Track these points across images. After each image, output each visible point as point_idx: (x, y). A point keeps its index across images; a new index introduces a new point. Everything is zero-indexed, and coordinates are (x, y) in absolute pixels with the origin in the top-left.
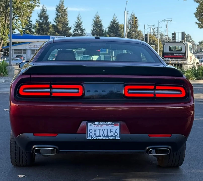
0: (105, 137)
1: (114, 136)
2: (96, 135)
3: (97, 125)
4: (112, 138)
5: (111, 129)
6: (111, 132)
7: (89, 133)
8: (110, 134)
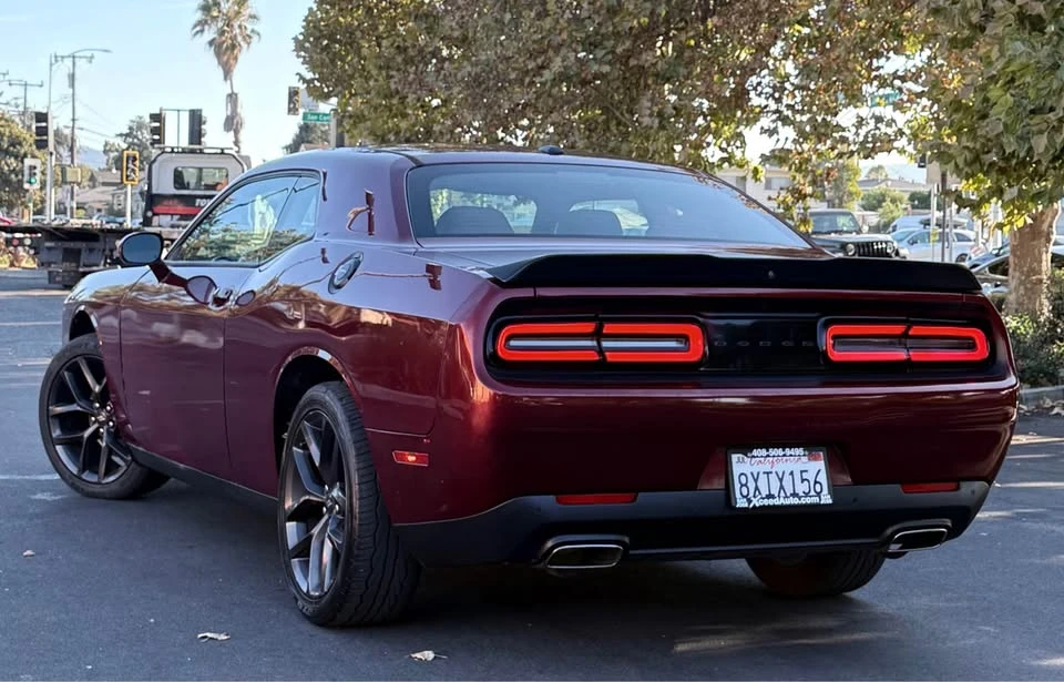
0: (786, 497)
1: (813, 493)
2: (760, 493)
3: (758, 459)
4: (808, 501)
5: (802, 472)
6: (803, 480)
7: (737, 486)
8: (801, 488)
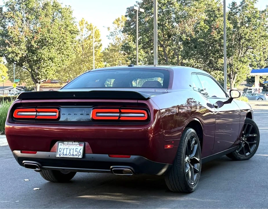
0: (70, 155)
2: (64, 154)
4: (76, 157)
5: (76, 149)
6: (76, 151)
8: (75, 153)
